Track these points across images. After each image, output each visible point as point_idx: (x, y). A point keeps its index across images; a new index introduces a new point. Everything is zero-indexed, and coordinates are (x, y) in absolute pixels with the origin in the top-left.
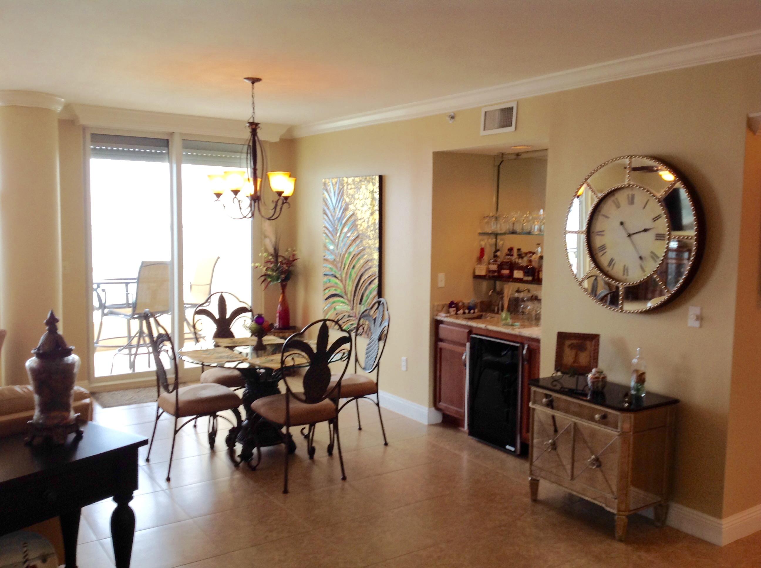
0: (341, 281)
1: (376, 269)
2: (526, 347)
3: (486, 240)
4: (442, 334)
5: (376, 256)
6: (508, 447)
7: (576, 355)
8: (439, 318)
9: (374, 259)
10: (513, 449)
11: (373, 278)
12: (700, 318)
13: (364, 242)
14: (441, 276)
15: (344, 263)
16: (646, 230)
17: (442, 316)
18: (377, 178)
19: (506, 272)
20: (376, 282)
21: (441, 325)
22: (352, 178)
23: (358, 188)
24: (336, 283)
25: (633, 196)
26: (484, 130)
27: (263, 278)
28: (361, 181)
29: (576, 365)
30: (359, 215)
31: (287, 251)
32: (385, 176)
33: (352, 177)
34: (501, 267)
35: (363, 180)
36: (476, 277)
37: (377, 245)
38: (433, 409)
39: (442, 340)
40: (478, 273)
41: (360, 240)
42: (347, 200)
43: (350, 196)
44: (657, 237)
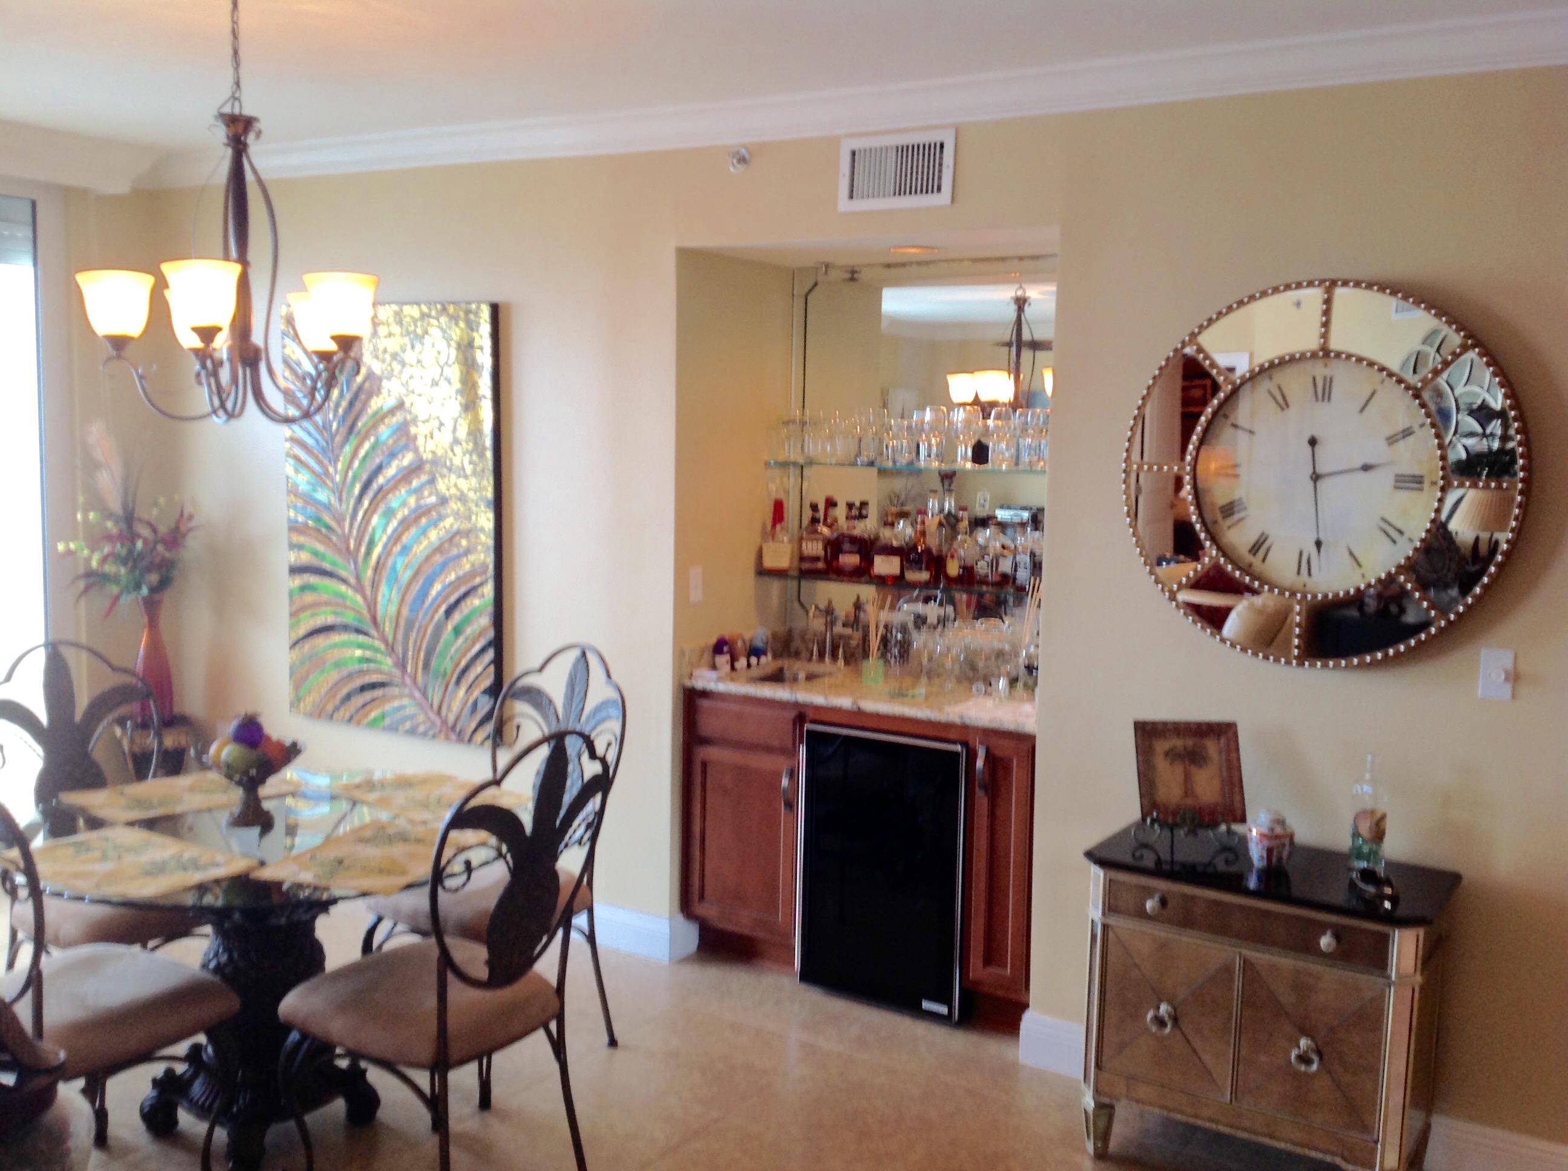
0: (359, 588)
1: (485, 557)
2: (981, 753)
3: (778, 481)
4: (708, 725)
5: (486, 520)
6: (926, 1005)
7: (1187, 778)
8: (699, 684)
9: (482, 529)
10: (943, 1010)
11: (478, 580)
12: (1514, 677)
13: (441, 485)
14: (696, 574)
15: (367, 538)
16: (1366, 468)
17: (706, 680)
18: (485, 313)
19: (850, 560)
20: (489, 590)
21: (704, 703)
22: (395, 307)
23: (417, 338)
24: (343, 597)
25: (1329, 382)
26: (851, 197)
27: (81, 584)
28: (424, 316)
29: (1189, 801)
30: (419, 407)
31: (155, 504)
32: (508, 306)
33: (389, 303)
34: (834, 546)
35: (433, 313)
36: (763, 572)
37: (489, 493)
38: (680, 918)
39: (706, 741)
40: (769, 563)
41: (424, 478)
42: (377, 368)
43: (388, 357)
44: (1397, 481)
